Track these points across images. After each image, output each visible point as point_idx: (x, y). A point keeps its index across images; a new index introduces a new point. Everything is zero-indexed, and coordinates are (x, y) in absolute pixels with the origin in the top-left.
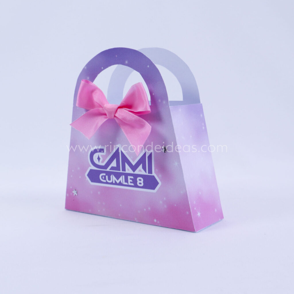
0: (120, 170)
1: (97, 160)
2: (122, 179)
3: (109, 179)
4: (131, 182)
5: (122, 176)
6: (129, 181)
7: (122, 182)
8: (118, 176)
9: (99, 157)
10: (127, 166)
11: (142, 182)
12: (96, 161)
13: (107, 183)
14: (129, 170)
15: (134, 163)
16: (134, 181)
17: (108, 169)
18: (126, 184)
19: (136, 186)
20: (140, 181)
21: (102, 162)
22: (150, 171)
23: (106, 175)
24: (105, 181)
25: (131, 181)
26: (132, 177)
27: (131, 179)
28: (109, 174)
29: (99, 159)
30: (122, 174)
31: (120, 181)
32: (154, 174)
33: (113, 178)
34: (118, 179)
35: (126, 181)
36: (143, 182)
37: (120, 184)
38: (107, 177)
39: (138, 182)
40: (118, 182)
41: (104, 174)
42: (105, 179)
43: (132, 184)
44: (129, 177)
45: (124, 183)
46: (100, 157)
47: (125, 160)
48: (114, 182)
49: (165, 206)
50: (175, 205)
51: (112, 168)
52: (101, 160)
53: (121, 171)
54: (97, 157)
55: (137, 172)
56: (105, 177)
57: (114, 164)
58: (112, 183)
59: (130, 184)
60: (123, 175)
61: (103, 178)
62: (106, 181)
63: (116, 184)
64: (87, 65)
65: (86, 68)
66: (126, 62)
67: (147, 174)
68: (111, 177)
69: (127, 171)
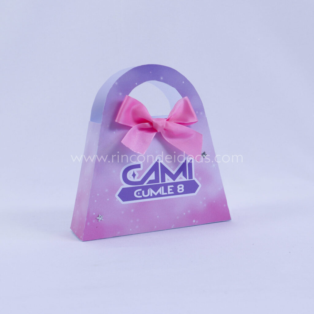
0: (159, 182)
1: (132, 177)
2: (161, 190)
3: (146, 193)
4: (171, 191)
5: (161, 188)
6: (169, 190)
7: (160, 193)
8: (156, 188)
9: (134, 173)
10: (167, 177)
11: (182, 188)
12: (130, 178)
13: (143, 198)
14: (168, 180)
15: (174, 172)
16: (175, 190)
17: (145, 184)
18: (166, 194)
19: (176, 193)
20: (181, 188)
21: (138, 178)
22: (191, 177)
23: (142, 190)
24: (141, 197)
25: (171, 190)
26: (172, 186)
27: (170, 188)
28: (146, 189)
29: (134, 175)
30: (161, 185)
31: (159, 193)
32: (194, 178)
33: (151, 192)
34: (156, 192)
35: (166, 191)
36: (184, 188)
37: (159, 195)
38: (143, 192)
39: (179, 189)
40: (156, 194)
41: (141, 190)
42: (141, 194)
43: (173, 193)
44: (169, 187)
45: (163, 194)
46: (136, 173)
47: (165, 170)
48: (151, 195)
49: (205, 205)
50: (214, 202)
51: (151, 182)
53: (160, 183)
54: (132, 174)
55: (177, 180)
56: (141, 192)
57: (152, 177)
58: (149, 197)
59: (169, 193)
60: (163, 186)
61: (139, 193)
62: (142, 196)
63: (154, 196)
64: (117, 81)
65: (116, 83)
66: (162, 78)
67: (188, 180)
68: (149, 190)
69: (167, 182)
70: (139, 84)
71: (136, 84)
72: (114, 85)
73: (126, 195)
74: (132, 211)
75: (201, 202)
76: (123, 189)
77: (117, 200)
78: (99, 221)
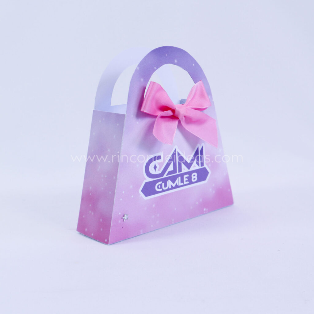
0: (176, 173)
1: (154, 170)
2: (178, 181)
3: (165, 186)
4: (186, 181)
5: (178, 179)
6: (185, 179)
7: (178, 184)
8: (173, 179)
9: (155, 165)
10: (183, 166)
11: (196, 177)
12: (152, 171)
13: (163, 191)
14: (185, 169)
15: (189, 161)
16: (189, 179)
17: (165, 176)
18: (182, 184)
20: (194, 177)
21: (159, 170)
22: (202, 164)
23: (162, 183)
24: (161, 190)
25: (187, 179)
26: (187, 176)
27: (186, 178)
28: (165, 181)
31: (176, 184)
32: (205, 166)
33: (170, 183)
34: (174, 183)
35: (182, 181)
36: (197, 177)
38: (163, 184)
39: (193, 177)
40: (174, 185)
41: (161, 183)
42: (161, 188)
43: (188, 182)
44: (185, 176)
45: (180, 184)
46: (157, 165)
48: (170, 187)
49: (214, 192)
50: (221, 188)
52: (157, 169)
53: (178, 173)
54: (153, 166)
55: (192, 169)
56: (161, 185)
57: (171, 168)
58: (168, 189)
59: (185, 183)
60: (179, 176)
61: (159, 187)
62: (163, 189)
63: (172, 188)
64: (139, 66)
65: (138, 68)
66: (176, 61)
67: (200, 167)
68: (168, 182)
69: (183, 171)
70: (158, 68)
71: (155, 68)
72: (136, 70)
73: (149, 190)
74: (154, 206)
75: (211, 190)
76: (146, 183)
77: (140, 196)
78: (125, 221)
